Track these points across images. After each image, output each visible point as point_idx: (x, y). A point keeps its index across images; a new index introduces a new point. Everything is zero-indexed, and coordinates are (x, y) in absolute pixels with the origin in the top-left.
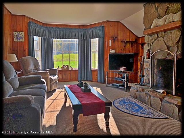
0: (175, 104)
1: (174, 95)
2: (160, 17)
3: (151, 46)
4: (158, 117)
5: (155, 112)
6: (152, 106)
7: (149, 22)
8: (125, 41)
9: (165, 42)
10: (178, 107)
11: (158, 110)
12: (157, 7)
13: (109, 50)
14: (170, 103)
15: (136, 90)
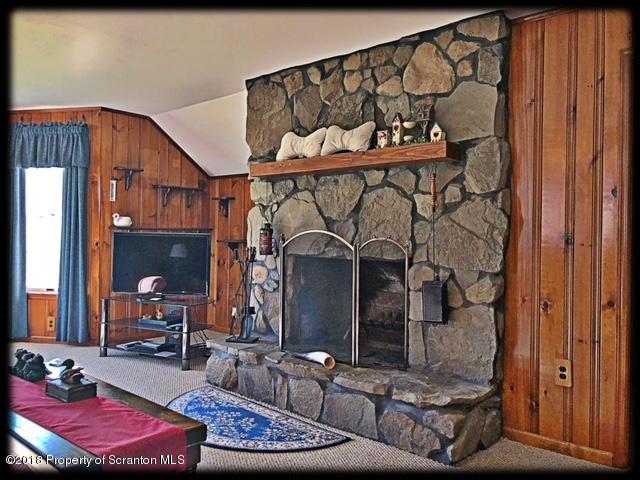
0: (368, 391)
1: (355, 366)
2: (302, 131)
3: (273, 214)
4: (324, 442)
5: (310, 428)
6: (295, 409)
7: (266, 139)
8: (166, 188)
9: (317, 206)
10: (374, 399)
11: (313, 419)
12: (292, 97)
13: (107, 215)
14: (351, 391)
15: (231, 360)
